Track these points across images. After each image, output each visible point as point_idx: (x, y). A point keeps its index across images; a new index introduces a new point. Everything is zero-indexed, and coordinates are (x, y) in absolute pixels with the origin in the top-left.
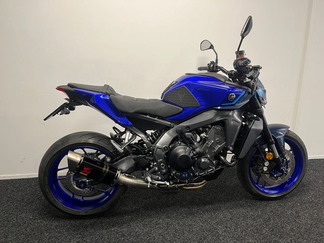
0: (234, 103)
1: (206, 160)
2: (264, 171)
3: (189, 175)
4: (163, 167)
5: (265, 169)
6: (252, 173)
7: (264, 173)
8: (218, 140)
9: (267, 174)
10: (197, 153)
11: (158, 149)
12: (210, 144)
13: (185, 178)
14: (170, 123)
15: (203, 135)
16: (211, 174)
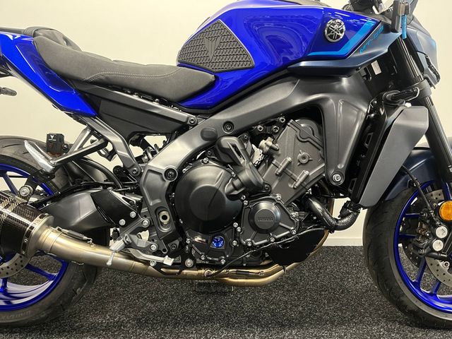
0: (342, 52)
1: (274, 208)
2: (433, 250)
3: (229, 244)
4: (165, 222)
5: (438, 246)
6: (403, 255)
7: (436, 258)
8: (304, 157)
9: (442, 259)
10: (242, 185)
11: (151, 174)
12: (282, 166)
13: (219, 253)
14: (186, 115)
15: (266, 143)
16: (284, 245)
